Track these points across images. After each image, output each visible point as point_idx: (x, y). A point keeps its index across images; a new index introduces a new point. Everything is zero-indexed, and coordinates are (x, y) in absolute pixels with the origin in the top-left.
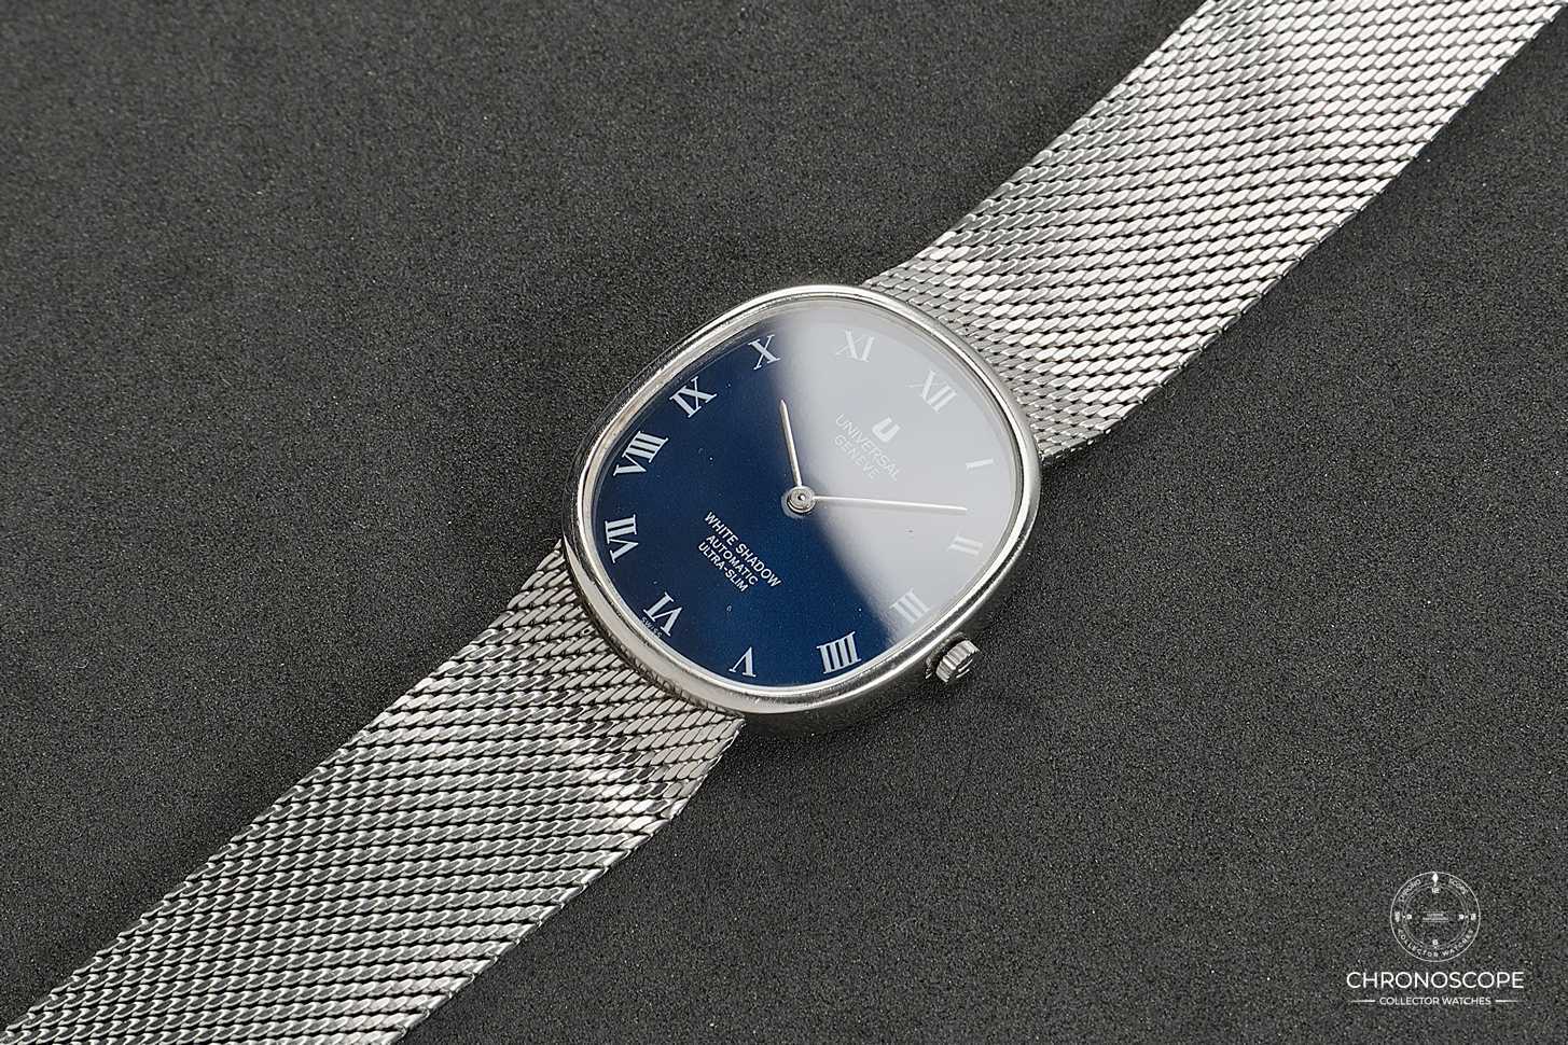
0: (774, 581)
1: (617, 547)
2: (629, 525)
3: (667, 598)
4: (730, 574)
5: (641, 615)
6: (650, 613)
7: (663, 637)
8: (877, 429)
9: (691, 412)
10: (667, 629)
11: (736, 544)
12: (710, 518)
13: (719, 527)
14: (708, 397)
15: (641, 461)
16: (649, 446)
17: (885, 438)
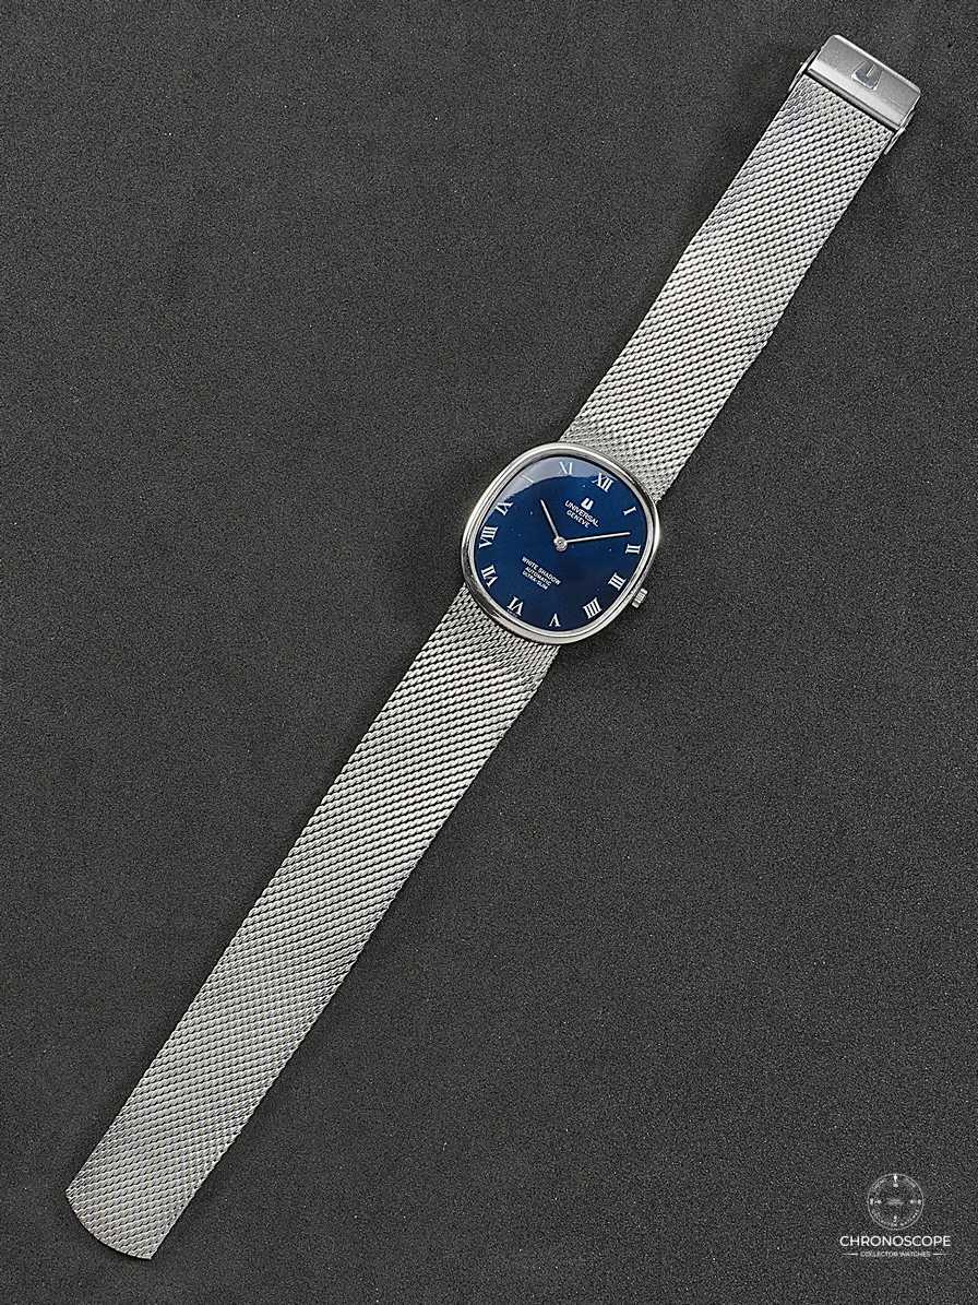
0: (558, 582)
1: (489, 581)
2: (491, 570)
3: (516, 599)
4: (539, 583)
5: (506, 609)
6: (510, 607)
7: (519, 617)
8: (583, 505)
9: (504, 513)
10: (519, 613)
11: (538, 569)
12: (524, 559)
13: (529, 563)
14: (510, 505)
15: (489, 539)
16: (491, 532)
17: (588, 508)
